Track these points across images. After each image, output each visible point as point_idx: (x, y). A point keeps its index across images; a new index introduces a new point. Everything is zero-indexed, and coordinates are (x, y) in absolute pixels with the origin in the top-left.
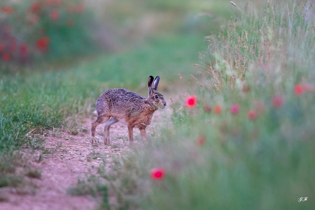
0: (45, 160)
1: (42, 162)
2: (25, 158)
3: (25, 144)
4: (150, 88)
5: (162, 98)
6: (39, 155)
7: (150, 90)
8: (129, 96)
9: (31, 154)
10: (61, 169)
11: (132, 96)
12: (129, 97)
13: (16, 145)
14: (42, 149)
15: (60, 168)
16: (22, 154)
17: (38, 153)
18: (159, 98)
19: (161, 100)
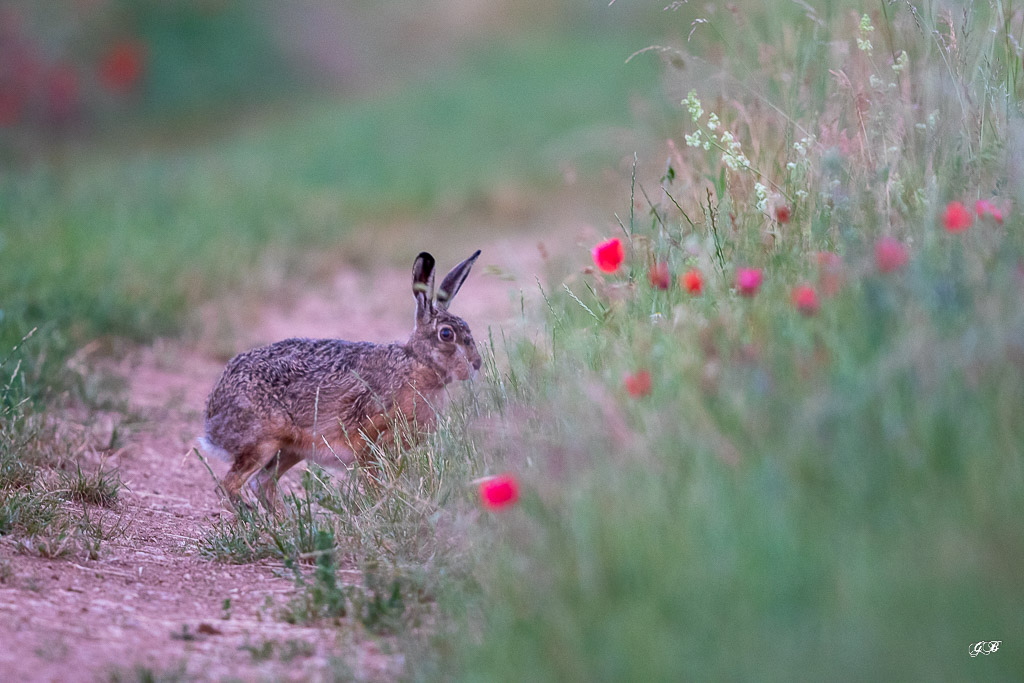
0: (129, 446)
1: (120, 452)
2: (64, 438)
3: (66, 394)
4: (419, 300)
5: (467, 342)
6: (109, 428)
7: (420, 304)
8: (328, 354)
9: (85, 424)
10: (181, 476)
11: (338, 352)
12: (327, 358)
13: (36, 398)
14: (122, 408)
15: (179, 471)
16: (55, 428)
17: (108, 424)
18: (455, 338)
19: (461, 349)
